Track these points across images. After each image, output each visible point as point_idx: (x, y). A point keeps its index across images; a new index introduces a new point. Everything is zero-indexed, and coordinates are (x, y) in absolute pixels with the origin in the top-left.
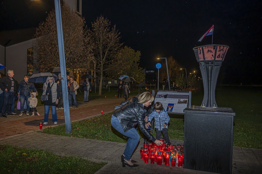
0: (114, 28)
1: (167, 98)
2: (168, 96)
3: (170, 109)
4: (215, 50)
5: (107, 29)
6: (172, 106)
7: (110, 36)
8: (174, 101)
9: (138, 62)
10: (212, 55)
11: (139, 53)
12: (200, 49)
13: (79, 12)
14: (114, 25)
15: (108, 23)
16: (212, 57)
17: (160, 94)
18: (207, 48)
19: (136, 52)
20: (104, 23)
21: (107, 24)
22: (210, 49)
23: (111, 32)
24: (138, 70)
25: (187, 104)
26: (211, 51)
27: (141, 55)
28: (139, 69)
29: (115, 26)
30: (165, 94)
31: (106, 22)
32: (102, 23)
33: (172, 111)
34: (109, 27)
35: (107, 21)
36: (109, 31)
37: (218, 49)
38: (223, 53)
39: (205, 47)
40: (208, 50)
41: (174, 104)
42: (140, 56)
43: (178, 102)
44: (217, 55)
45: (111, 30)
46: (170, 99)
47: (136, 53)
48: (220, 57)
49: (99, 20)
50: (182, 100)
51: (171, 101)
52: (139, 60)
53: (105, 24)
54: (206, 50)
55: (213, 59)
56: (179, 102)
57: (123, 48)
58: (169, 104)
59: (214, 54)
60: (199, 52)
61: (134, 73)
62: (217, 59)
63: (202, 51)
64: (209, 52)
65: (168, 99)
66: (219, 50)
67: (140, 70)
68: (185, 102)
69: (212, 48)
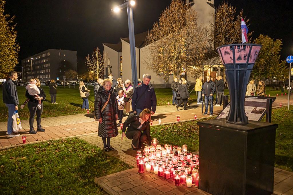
0: (240, 15)
4: (232, 51)
5: (231, 18)
7: (235, 26)
9: (278, 55)
10: (231, 58)
11: (279, 42)
13: (211, 1)
14: (241, 11)
15: (232, 10)
16: (230, 59)
18: (223, 49)
19: (275, 40)
20: (227, 11)
21: (231, 12)
22: (226, 50)
23: (236, 21)
24: (279, 64)
25: (262, 114)
27: (282, 44)
28: (281, 62)
29: (241, 13)
31: (231, 10)
32: (225, 12)
34: (233, 15)
35: (232, 8)
36: (234, 20)
37: (236, 50)
38: (245, 54)
39: (221, 48)
40: (225, 51)
41: (247, 113)
42: (281, 46)
43: (252, 112)
44: (236, 57)
45: (236, 19)
47: (275, 42)
48: (241, 59)
49: (221, 9)
50: (258, 109)
52: (278, 52)
53: (229, 12)
54: (223, 52)
55: (232, 62)
57: (258, 38)
59: (232, 55)
61: (271, 69)
62: (237, 62)
64: (227, 54)
66: (238, 51)
67: (281, 64)
69: (228, 49)
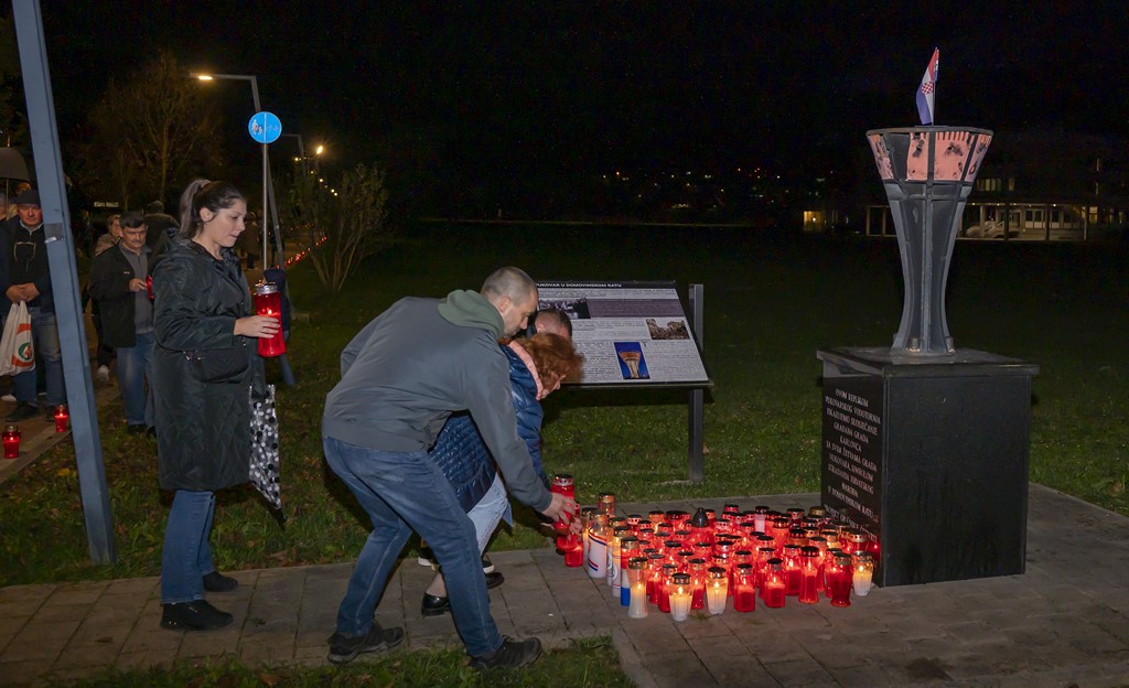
1: (593, 320)
2: (591, 309)
3: (635, 369)
4: (969, 146)
6: (638, 355)
8: (634, 329)
10: (959, 164)
12: (922, 138)
16: (957, 169)
17: (551, 299)
18: (947, 137)
22: (956, 143)
25: (692, 339)
26: (958, 151)
30: (574, 300)
33: (648, 378)
37: (978, 144)
39: (941, 134)
40: (951, 144)
41: (642, 345)
43: (652, 335)
44: (971, 165)
46: (610, 320)
50: (662, 323)
51: (616, 329)
54: (942, 144)
55: (959, 176)
56: (658, 335)
58: (620, 346)
59: (964, 160)
60: (912, 150)
62: (968, 178)
63: (926, 147)
64: (952, 153)
65: (599, 320)
68: (679, 332)
69: (963, 139)
